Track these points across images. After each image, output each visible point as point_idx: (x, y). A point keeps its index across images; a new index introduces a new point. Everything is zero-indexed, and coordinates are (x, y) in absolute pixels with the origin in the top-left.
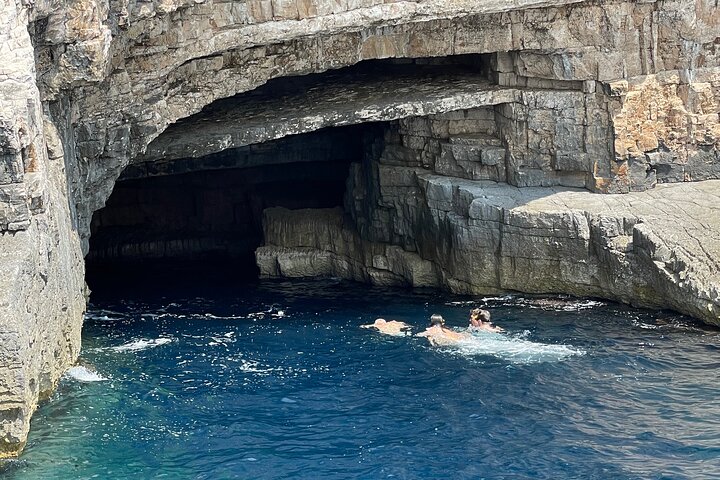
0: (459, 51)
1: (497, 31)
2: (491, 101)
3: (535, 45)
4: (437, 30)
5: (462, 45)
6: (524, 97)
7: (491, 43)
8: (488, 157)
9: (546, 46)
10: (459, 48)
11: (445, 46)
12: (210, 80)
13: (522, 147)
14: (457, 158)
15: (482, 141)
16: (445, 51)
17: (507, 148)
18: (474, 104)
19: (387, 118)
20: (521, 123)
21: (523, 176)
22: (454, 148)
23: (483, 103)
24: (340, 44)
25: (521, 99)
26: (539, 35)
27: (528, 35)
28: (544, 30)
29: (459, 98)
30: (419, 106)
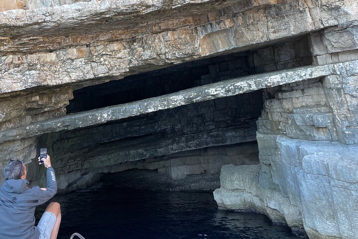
0: (273, 37)
1: (298, 16)
2: (311, 75)
3: (332, 22)
4: (252, 24)
5: (274, 32)
6: (337, 69)
7: (295, 26)
8: (318, 121)
9: (343, 21)
10: (272, 34)
11: (261, 34)
12: (68, 67)
13: (344, 110)
14: (298, 124)
15: (315, 110)
16: (262, 38)
17: (332, 112)
18: (297, 79)
19: (230, 94)
20: (338, 90)
21: (349, 134)
22: (296, 116)
23: (305, 78)
24: (180, 41)
25: (334, 71)
26: (334, 13)
27: (325, 15)
28: (337, 8)
29: (284, 74)
30: (252, 82)
